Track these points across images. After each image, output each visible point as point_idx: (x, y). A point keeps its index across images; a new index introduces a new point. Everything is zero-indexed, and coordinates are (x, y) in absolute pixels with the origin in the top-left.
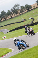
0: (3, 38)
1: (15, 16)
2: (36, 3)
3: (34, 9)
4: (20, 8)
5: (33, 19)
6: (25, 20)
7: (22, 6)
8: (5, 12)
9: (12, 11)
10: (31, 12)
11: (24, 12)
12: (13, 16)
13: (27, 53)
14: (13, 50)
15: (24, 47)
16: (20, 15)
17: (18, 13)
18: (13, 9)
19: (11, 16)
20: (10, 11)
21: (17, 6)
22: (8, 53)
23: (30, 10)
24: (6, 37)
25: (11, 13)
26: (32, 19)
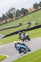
1: (10, 21)
2: (33, 6)
3: (30, 13)
4: (15, 12)
5: (30, 24)
6: (21, 25)
7: (18, 10)
9: (7, 15)
10: (27, 16)
11: (20, 17)
13: (23, 60)
14: (8, 56)
16: (16, 19)
17: (13, 17)
18: (8, 13)
19: (6, 21)
20: (5, 15)
21: (13, 10)
22: (2, 60)
23: (26, 14)
25: (6, 17)
26: (28, 23)
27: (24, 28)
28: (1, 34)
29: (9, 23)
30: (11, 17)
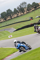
0: (9, 37)
1: (22, 15)
4: (27, 6)
6: (32, 18)
7: (29, 4)
8: (11, 10)
10: (38, 10)
11: (31, 11)
12: (20, 14)
15: (25, 49)
16: (27, 13)
17: (25, 11)
19: (17, 15)
21: (24, 4)
23: (37, 8)
24: (12, 36)
25: (17, 11)
27: (35, 22)
28: (12, 28)
29: (21, 17)
30: (23, 11)
